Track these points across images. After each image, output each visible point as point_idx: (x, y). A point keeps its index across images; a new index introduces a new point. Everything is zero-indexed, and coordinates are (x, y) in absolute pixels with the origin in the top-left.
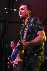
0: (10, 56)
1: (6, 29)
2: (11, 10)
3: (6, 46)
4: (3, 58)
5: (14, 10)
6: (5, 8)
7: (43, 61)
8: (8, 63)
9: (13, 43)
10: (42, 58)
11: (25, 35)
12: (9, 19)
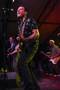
6: (3, 8)
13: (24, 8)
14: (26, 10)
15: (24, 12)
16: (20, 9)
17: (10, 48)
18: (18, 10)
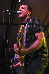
0: (13, 59)
1: (9, 31)
2: (14, 12)
3: (9, 49)
4: (6, 61)
5: (17, 12)
6: (8, 11)
7: (47, 64)
8: (11, 66)
9: (16, 45)
10: (46, 61)
11: (24, 38)
12: (11, 22)
13: (27, 6)
14: (29, 8)
15: (27, 11)
16: (22, 8)
17: (14, 58)
18: (19, 9)
